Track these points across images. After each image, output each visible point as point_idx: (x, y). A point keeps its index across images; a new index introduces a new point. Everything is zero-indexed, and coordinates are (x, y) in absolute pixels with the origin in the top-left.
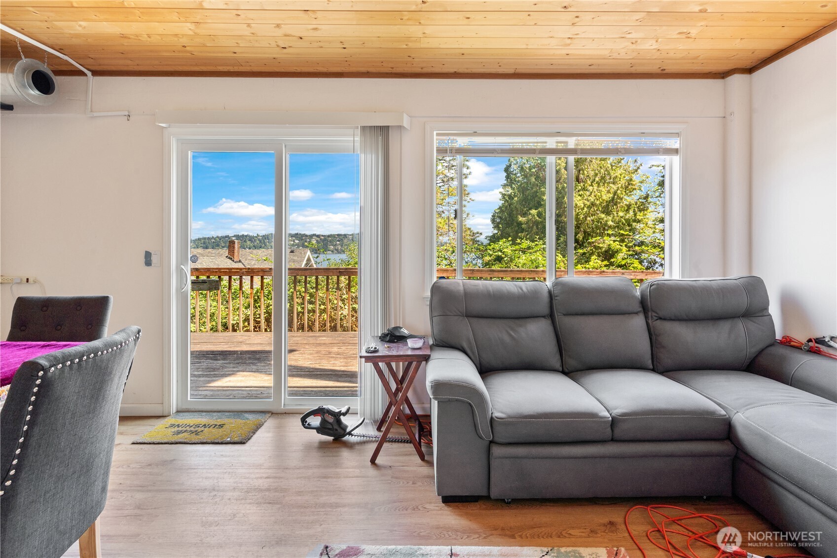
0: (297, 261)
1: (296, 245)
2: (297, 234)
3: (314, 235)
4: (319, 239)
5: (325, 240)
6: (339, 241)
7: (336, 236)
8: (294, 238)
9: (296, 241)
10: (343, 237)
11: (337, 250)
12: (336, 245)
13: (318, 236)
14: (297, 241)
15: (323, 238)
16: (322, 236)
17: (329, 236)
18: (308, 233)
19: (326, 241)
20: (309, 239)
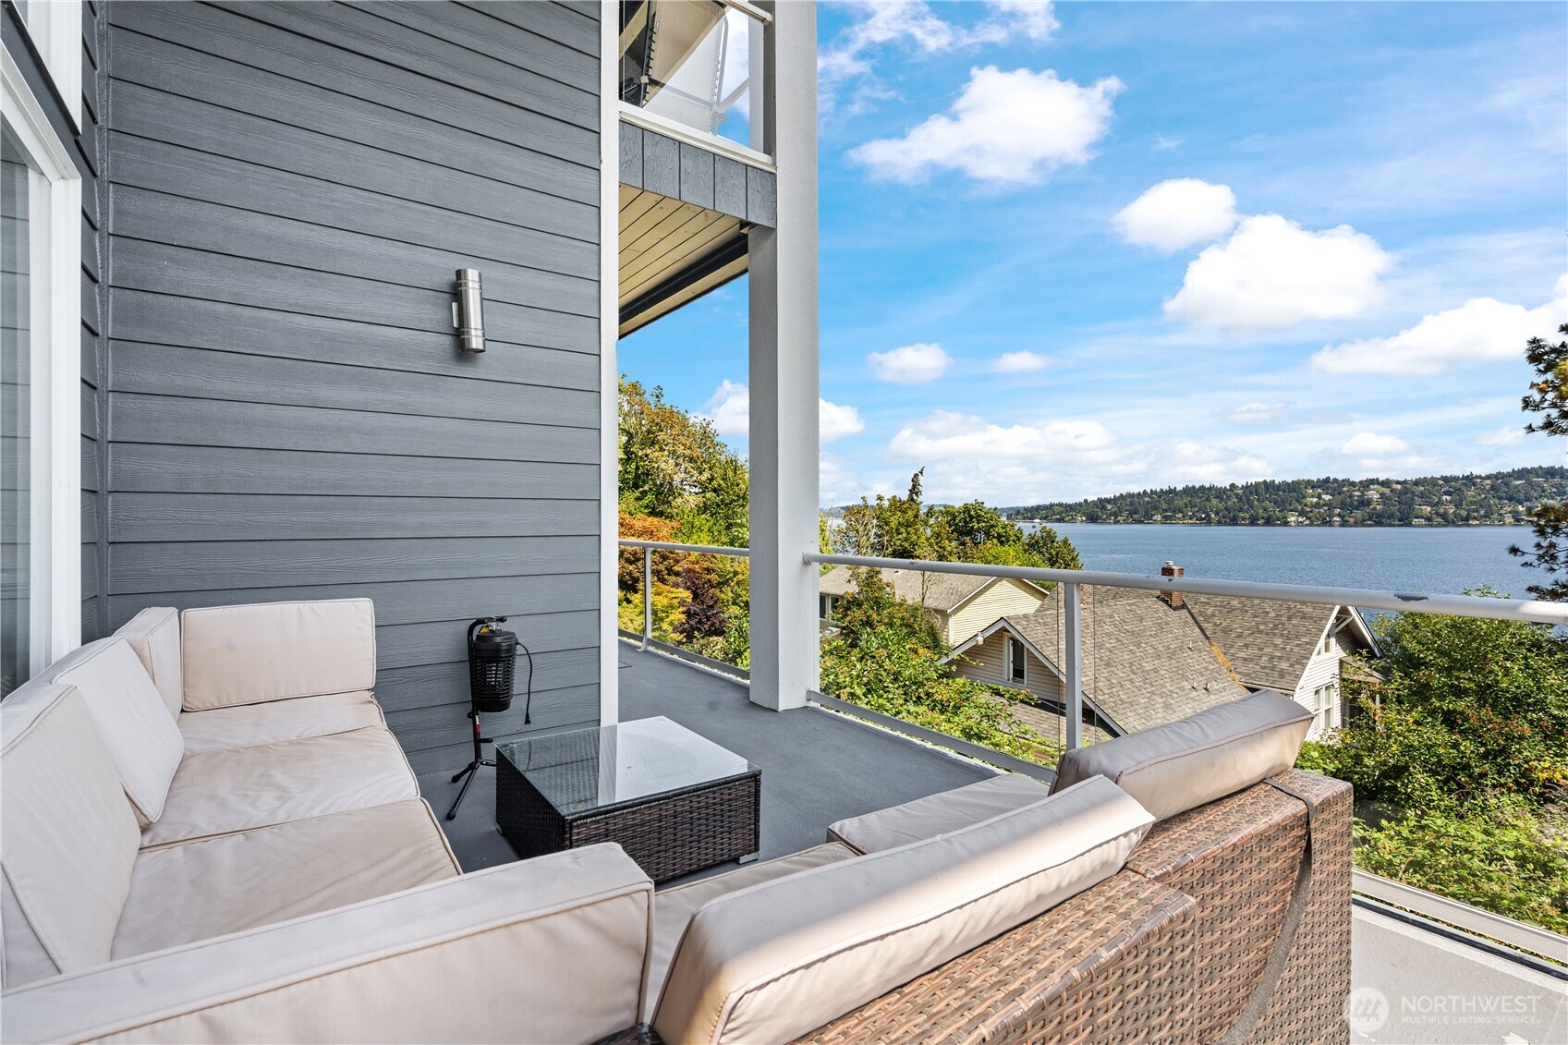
0: (1311, 618)
1: (1324, 505)
2: (1327, 480)
3: (1373, 481)
4: (1387, 491)
5: (1405, 492)
6: (1446, 493)
7: (1441, 482)
8: (1319, 491)
9: (1323, 496)
10: (1465, 485)
11: (1444, 516)
12: (1440, 503)
13: (1386, 483)
14: (1327, 497)
15: (1399, 487)
16: (1398, 483)
17: (1417, 483)
18: (1357, 478)
19: (1409, 495)
20: (1359, 490)
